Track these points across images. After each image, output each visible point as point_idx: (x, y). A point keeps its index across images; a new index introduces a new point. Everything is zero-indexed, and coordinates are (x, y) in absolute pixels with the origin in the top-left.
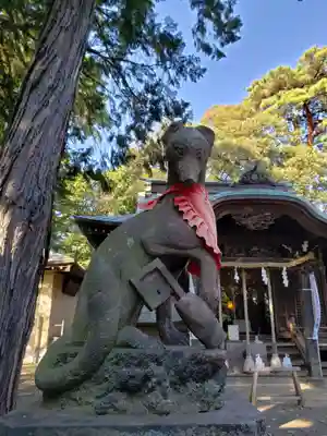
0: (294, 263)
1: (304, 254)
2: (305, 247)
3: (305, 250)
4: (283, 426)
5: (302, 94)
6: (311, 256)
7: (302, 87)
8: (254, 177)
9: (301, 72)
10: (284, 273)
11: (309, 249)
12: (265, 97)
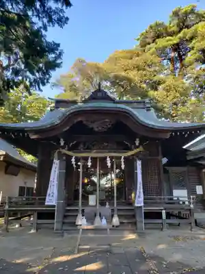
0: (130, 153)
1: (138, 147)
2: (137, 143)
3: (137, 144)
4: (77, 269)
5: (170, 40)
6: (141, 149)
7: (172, 36)
8: (99, 94)
9: (171, 25)
10: (122, 160)
11: (140, 144)
12: (149, 44)
